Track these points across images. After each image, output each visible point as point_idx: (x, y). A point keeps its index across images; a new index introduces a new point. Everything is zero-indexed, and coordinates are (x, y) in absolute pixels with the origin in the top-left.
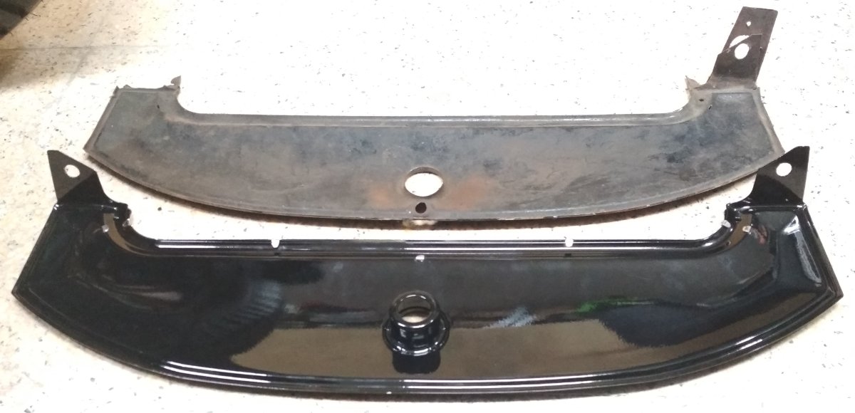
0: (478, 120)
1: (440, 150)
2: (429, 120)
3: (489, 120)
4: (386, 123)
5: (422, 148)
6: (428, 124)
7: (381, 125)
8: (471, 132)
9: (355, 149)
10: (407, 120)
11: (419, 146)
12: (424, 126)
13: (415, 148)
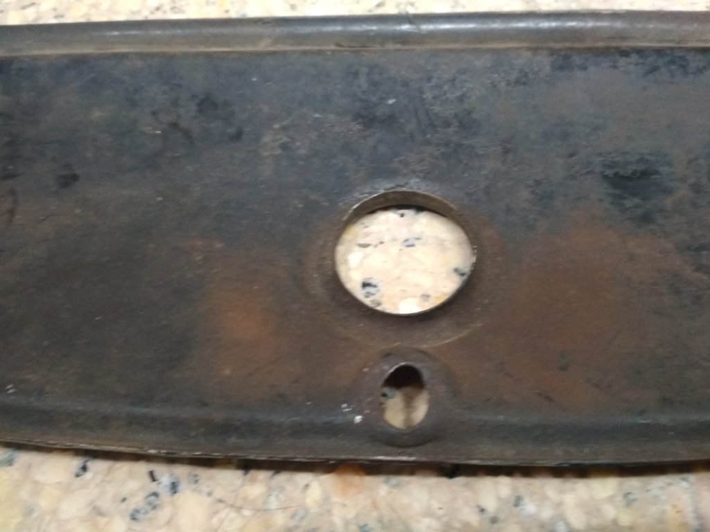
0: (554, 24)
1: (447, 124)
2: (406, 27)
3: (590, 24)
4: (277, 40)
5: (390, 120)
6: (403, 38)
7: (263, 46)
8: (544, 62)
9: (174, 125)
10: (339, 28)
11: (380, 112)
12: (390, 46)
13: (367, 119)
